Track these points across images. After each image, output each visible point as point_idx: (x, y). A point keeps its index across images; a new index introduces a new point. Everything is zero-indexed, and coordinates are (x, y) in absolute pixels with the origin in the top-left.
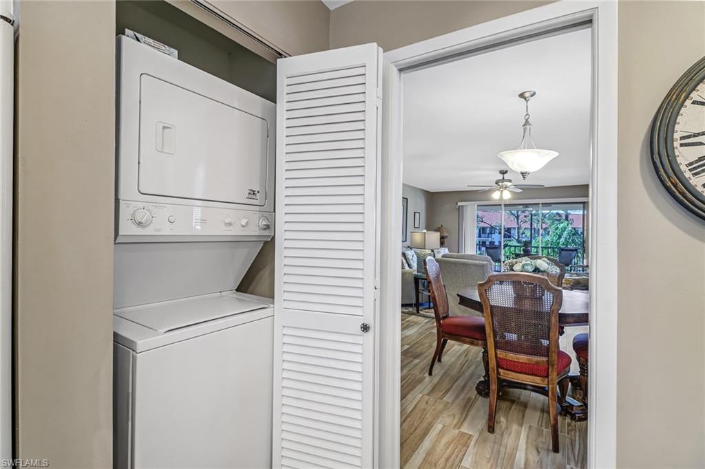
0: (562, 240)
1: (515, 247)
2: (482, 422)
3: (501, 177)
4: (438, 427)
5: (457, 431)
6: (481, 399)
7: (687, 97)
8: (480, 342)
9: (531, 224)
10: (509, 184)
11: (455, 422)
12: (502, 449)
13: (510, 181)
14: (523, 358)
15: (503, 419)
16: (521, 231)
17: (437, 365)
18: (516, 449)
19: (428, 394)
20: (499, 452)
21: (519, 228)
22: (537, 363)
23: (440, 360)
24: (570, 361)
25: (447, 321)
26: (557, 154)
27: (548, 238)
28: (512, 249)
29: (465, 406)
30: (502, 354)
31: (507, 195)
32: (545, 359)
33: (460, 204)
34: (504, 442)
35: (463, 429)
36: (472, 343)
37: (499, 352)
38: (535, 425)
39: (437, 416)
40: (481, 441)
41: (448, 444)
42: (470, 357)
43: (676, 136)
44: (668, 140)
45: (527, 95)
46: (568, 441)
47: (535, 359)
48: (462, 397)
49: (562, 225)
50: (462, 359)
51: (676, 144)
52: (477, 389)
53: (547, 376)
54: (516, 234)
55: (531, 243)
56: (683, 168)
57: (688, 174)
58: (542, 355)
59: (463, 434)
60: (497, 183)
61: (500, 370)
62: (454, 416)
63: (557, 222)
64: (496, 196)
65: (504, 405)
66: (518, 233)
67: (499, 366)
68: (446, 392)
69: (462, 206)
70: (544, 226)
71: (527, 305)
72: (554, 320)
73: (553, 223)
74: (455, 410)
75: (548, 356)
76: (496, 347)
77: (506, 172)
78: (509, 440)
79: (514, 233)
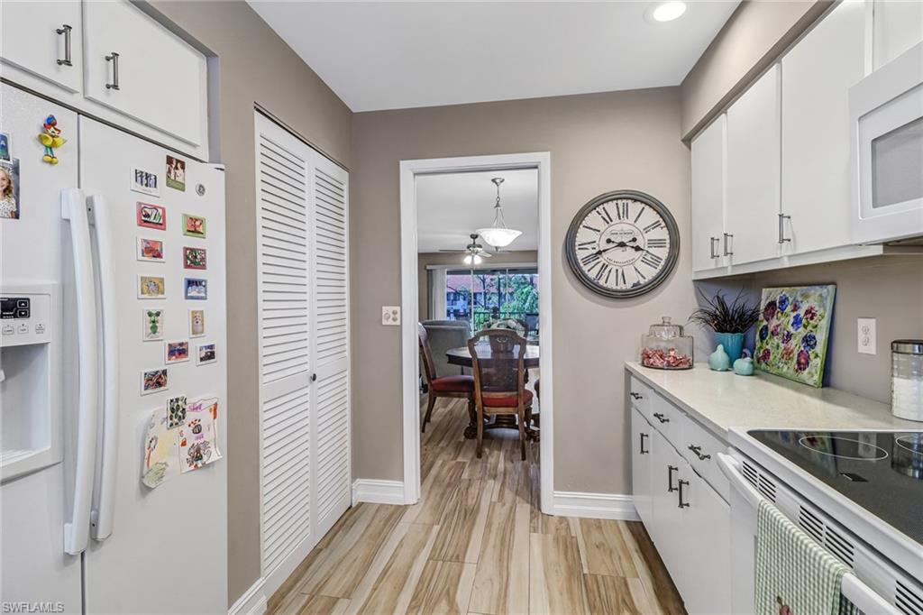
0: (527, 304)
1: (484, 313)
2: (471, 454)
3: (471, 241)
4: (439, 462)
5: (454, 462)
6: (468, 441)
7: (581, 223)
8: (466, 394)
9: (499, 289)
10: (479, 249)
11: (452, 456)
12: (488, 465)
13: (480, 246)
14: (500, 395)
15: (487, 450)
16: (488, 296)
17: (427, 424)
18: (497, 463)
19: (426, 445)
20: (486, 467)
21: (485, 294)
22: (510, 397)
23: (429, 421)
24: (532, 395)
25: (436, 381)
26: (521, 233)
27: (515, 303)
28: (482, 315)
29: (457, 447)
30: (486, 395)
31: (478, 261)
32: (515, 393)
33: (428, 267)
34: (489, 461)
35: (458, 460)
36: (459, 396)
37: (483, 393)
38: (509, 449)
39: (436, 456)
40: (473, 463)
41: (449, 470)
42: (454, 415)
43: (577, 244)
44: (573, 246)
45: (498, 181)
46: (532, 453)
47: (509, 394)
48: (453, 441)
49: (526, 289)
50: (448, 417)
51: (577, 248)
52: (465, 434)
53: (517, 406)
54: (483, 300)
55: (499, 309)
56: (580, 261)
57: (582, 265)
58: (513, 391)
59: (460, 462)
60: (468, 247)
61: (485, 408)
62: (450, 454)
63: (522, 286)
64: (467, 260)
65: (486, 441)
66: (485, 298)
67: (484, 405)
68: (440, 441)
69: (431, 270)
70: (511, 290)
71: (501, 356)
72: (521, 363)
73: (518, 287)
74: (450, 449)
75: (517, 390)
76: (482, 390)
77: (477, 236)
78: (492, 460)
79: (481, 299)
